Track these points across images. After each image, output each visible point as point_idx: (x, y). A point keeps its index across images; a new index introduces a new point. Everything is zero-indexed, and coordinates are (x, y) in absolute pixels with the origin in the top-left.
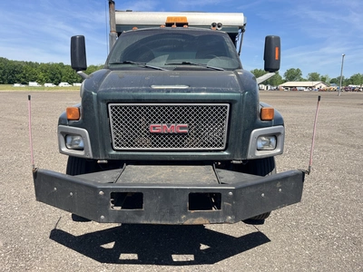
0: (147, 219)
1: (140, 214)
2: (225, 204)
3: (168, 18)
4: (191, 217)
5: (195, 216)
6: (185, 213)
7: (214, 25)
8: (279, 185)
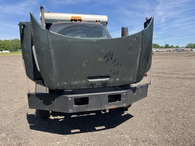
0: (90, 109)
1: (87, 107)
2: (122, 98)
3: (72, 17)
4: (109, 105)
5: (111, 105)
6: (107, 104)
7: (97, 21)
8: (140, 90)
